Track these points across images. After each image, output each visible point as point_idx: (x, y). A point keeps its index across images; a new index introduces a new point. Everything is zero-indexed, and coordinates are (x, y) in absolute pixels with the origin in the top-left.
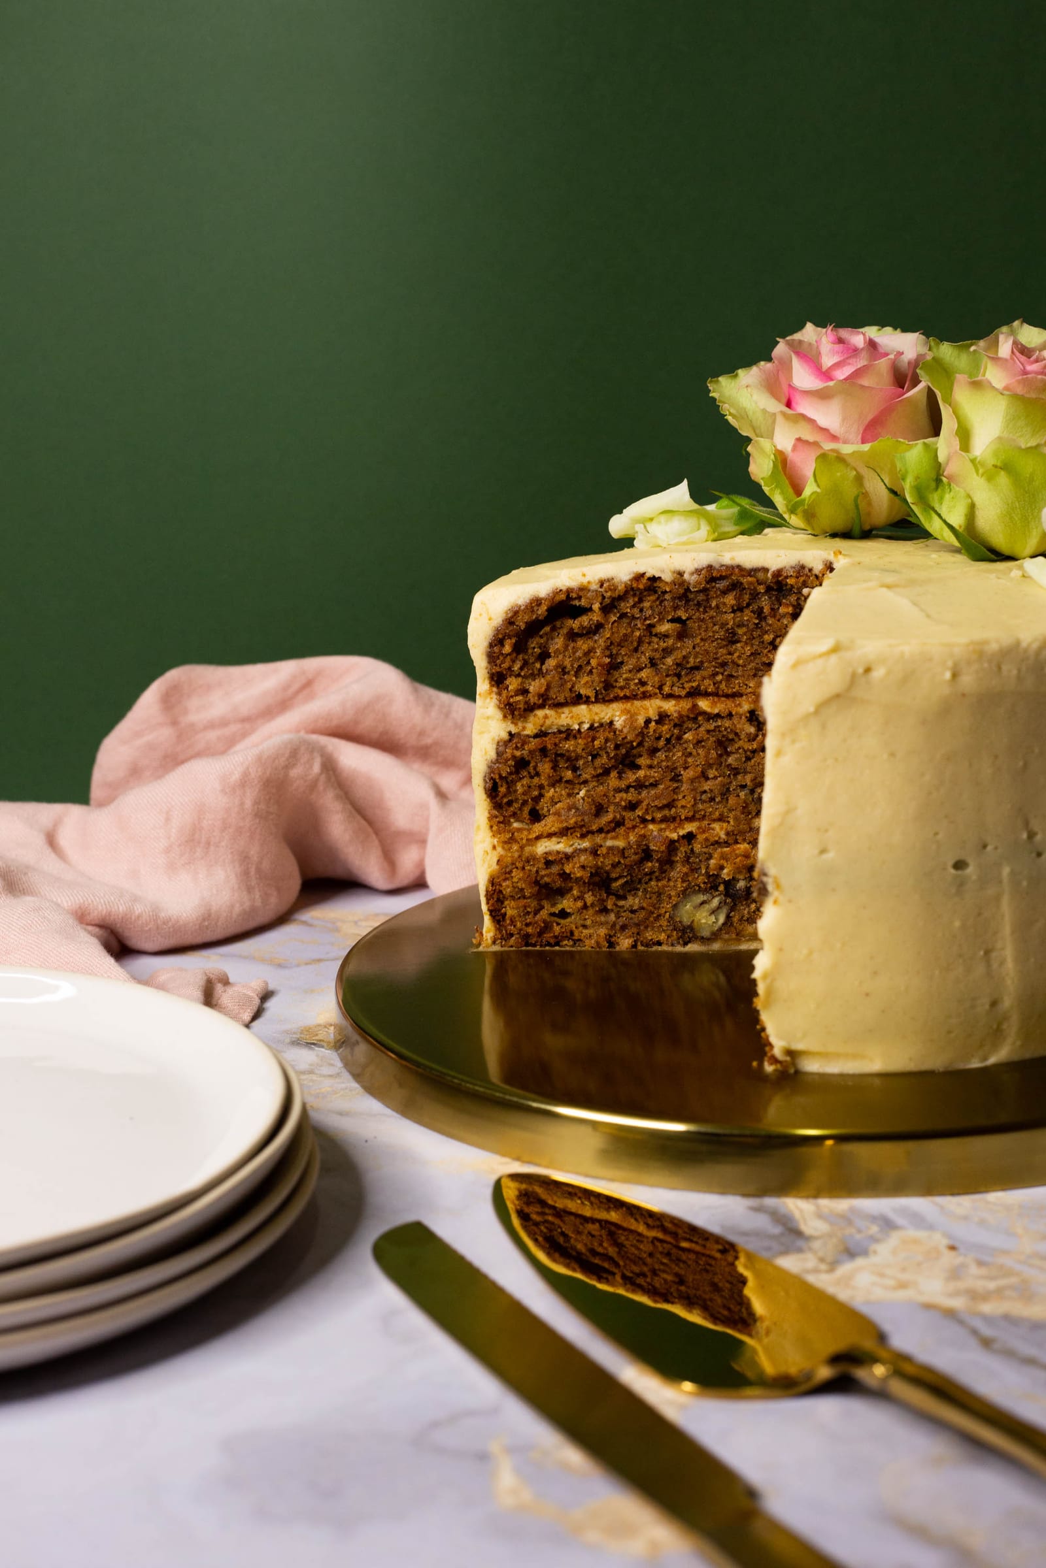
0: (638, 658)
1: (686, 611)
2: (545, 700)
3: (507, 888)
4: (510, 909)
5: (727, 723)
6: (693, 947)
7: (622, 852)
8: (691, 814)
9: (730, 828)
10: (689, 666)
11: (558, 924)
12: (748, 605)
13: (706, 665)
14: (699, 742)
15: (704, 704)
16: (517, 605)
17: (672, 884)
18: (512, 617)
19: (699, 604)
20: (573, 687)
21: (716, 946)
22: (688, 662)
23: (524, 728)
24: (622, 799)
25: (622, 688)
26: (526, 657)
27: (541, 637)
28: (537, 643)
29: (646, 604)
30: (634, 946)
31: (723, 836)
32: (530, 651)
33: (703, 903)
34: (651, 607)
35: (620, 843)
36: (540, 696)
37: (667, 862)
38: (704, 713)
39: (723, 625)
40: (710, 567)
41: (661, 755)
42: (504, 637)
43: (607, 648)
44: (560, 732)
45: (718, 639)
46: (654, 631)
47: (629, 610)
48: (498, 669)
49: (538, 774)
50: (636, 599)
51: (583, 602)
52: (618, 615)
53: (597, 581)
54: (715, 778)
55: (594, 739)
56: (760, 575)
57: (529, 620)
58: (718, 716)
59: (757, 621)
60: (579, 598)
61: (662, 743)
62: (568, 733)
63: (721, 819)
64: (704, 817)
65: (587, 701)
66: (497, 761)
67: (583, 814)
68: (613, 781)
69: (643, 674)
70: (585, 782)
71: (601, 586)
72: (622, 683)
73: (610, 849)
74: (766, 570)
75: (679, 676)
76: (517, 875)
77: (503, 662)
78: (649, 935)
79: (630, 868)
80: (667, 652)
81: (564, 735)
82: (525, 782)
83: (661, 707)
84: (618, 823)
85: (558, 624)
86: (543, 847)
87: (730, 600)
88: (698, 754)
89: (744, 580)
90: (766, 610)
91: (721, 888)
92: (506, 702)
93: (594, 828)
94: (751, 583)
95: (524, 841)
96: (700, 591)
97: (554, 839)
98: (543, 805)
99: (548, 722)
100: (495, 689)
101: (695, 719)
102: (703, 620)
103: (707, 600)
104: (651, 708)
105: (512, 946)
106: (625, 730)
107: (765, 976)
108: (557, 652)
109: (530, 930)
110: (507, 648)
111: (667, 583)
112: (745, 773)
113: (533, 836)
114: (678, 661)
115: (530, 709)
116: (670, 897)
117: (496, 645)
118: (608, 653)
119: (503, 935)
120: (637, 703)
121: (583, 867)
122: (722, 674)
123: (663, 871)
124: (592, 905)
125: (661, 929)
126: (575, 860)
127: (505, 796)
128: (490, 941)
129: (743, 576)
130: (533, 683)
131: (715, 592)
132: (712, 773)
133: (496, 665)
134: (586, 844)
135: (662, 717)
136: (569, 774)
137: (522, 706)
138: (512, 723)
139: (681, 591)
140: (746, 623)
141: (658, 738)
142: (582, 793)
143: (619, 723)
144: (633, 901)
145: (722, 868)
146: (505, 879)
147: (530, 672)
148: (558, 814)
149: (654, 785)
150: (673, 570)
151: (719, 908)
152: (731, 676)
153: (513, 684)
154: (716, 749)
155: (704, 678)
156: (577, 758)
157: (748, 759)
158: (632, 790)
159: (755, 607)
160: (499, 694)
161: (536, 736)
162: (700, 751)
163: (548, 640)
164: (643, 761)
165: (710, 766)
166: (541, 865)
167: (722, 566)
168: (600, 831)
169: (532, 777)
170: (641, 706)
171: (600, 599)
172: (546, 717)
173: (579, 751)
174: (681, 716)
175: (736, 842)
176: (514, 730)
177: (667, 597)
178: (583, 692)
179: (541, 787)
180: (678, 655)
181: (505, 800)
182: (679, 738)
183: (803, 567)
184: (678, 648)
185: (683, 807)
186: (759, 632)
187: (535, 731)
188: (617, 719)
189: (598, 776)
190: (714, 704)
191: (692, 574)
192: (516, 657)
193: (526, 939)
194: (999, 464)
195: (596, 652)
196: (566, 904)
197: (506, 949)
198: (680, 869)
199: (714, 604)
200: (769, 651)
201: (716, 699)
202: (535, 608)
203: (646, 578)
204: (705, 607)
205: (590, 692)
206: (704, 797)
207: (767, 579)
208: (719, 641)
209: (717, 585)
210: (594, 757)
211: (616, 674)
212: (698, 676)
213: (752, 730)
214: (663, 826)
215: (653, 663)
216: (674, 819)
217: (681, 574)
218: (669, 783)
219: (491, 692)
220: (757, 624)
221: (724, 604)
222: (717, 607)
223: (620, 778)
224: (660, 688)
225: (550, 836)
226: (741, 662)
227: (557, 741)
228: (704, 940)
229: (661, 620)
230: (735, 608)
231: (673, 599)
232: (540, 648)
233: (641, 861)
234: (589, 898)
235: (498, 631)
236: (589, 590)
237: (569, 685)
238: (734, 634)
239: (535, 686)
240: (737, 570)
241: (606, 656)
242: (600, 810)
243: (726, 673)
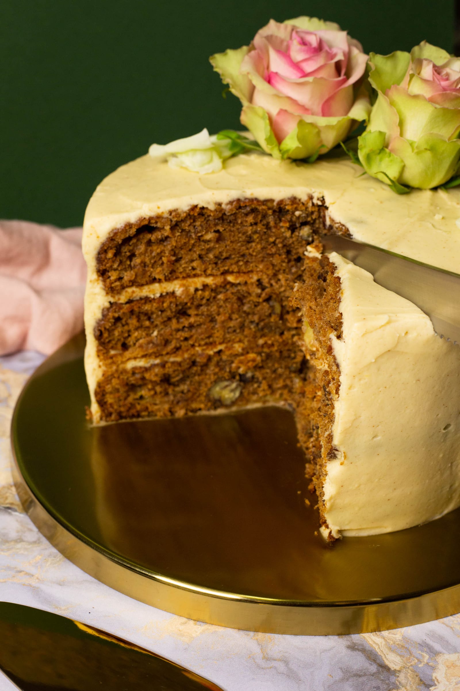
0: (192, 255)
1: (222, 227)
2: (133, 283)
3: (108, 388)
4: (110, 399)
5: (244, 288)
6: (220, 411)
7: (179, 364)
8: (221, 341)
9: (244, 346)
10: (223, 257)
11: (139, 404)
12: (261, 221)
13: (233, 256)
14: (227, 299)
15: (231, 278)
16: (116, 229)
17: (207, 377)
18: (114, 236)
19: (230, 222)
20: (151, 274)
21: (234, 409)
22: (222, 255)
23: (119, 299)
24: (181, 336)
25: (181, 273)
26: (121, 259)
27: (130, 246)
28: (128, 249)
29: (198, 223)
30: (186, 414)
31: (240, 350)
32: (123, 254)
33: (226, 386)
34: (201, 225)
35: (179, 359)
36: (130, 281)
37: (206, 365)
38: (229, 283)
39: (244, 234)
40: (239, 200)
41: (204, 309)
42: (108, 248)
43: (172, 250)
44: (141, 299)
45: (240, 242)
46: (202, 239)
47: (187, 228)
48: (104, 268)
49: (127, 324)
50: (192, 221)
51: (159, 225)
52: (180, 231)
53: (168, 212)
54: (236, 319)
55: (163, 303)
56: (269, 204)
57: (124, 238)
58: (239, 284)
59: (265, 230)
60: (156, 223)
61: (204, 301)
62: (147, 300)
63: (240, 341)
64: (229, 341)
65: (160, 281)
66: (102, 320)
67: (156, 345)
68: (174, 324)
69: (195, 264)
70: (156, 326)
71: (171, 214)
72: (181, 270)
73: (173, 363)
74: (272, 201)
75: (216, 263)
76: (115, 382)
77: (107, 263)
78: (194, 406)
79: (183, 372)
80: (209, 250)
81: (143, 301)
82: (120, 329)
83: (204, 282)
84: (177, 349)
85: (141, 236)
86: (130, 365)
87: (250, 219)
88: (226, 307)
89: (260, 208)
90: (272, 224)
91: (238, 377)
92: (109, 286)
93: (164, 353)
94: (263, 209)
95: (119, 362)
96: (231, 215)
97: (138, 360)
98: (131, 341)
99: (134, 295)
100: (101, 278)
101: (224, 287)
102: (233, 231)
103: (236, 220)
104: (198, 282)
105: (112, 421)
106: (183, 297)
107: (331, 498)
108: (141, 254)
109: (122, 409)
110: (110, 255)
111: (211, 211)
112: (254, 314)
113: (124, 359)
114: (216, 255)
115: (123, 287)
116: (206, 384)
117: (102, 253)
118: (172, 253)
119: (106, 414)
120: (190, 280)
121: (156, 375)
122: (243, 261)
123: (202, 370)
124: (161, 393)
125: (201, 402)
126: (152, 371)
127: (107, 338)
128: (99, 419)
129: (259, 205)
130: (126, 274)
131: (241, 215)
132: (235, 316)
133: (102, 265)
134: (157, 361)
135: (205, 286)
136: (147, 323)
137: (119, 288)
138: (112, 296)
139: (220, 215)
140: (258, 232)
141: (202, 299)
142: (155, 333)
143: (179, 291)
144: (184, 387)
145: (239, 368)
146: (108, 384)
147: (124, 267)
148: (141, 346)
149: (199, 325)
150: (215, 202)
151: (236, 388)
152: (247, 261)
153: (113, 276)
154: (237, 303)
155: (232, 264)
156: (152, 313)
157: (256, 306)
158: (186, 329)
159: (265, 222)
160: (104, 281)
161: (127, 303)
162: (227, 305)
163: (134, 246)
164: (192, 312)
165: (233, 313)
166: (130, 375)
167: (246, 199)
168: (167, 354)
169: (123, 326)
170: (192, 282)
171: (169, 222)
172: (133, 292)
173: (154, 309)
174: (217, 286)
175: (248, 353)
176: (112, 300)
177: (211, 218)
178: (157, 277)
179: (129, 331)
180: (217, 252)
181: (107, 340)
182: (215, 298)
183: (295, 198)
184: (216, 248)
185: (217, 337)
186: (266, 236)
187: (126, 300)
188: (176, 289)
189: (164, 322)
190: (237, 278)
191: (227, 204)
192: (115, 260)
193: (120, 416)
194: (428, 148)
195: (165, 253)
196: (143, 392)
197: (110, 423)
198: (212, 369)
199: (239, 221)
200: (272, 247)
201: (238, 275)
202: (128, 230)
203: (198, 208)
204: (234, 223)
205: (161, 277)
206: (230, 330)
207: (273, 206)
208: (242, 242)
209: (243, 211)
210: (162, 311)
211: (178, 265)
212: (228, 262)
213: (259, 291)
214: (204, 347)
215: (200, 257)
216: (211, 344)
217: (220, 204)
218: (209, 324)
219: (98, 280)
220: (265, 232)
221: (246, 221)
222: (241, 223)
223: (178, 322)
224: (205, 271)
225: (135, 358)
226: (254, 254)
227: (140, 305)
228: (227, 406)
229: (207, 232)
230: (253, 223)
231: (215, 219)
232: (129, 252)
233: (190, 368)
234: (158, 389)
235: (103, 244)
236: (163, 218)
237: (149, 274)
238: (250, 237)
239: (128, 276)
240: (255, 202)
241: (171, 255)
242: (167, 342)
243: (245, 260)
